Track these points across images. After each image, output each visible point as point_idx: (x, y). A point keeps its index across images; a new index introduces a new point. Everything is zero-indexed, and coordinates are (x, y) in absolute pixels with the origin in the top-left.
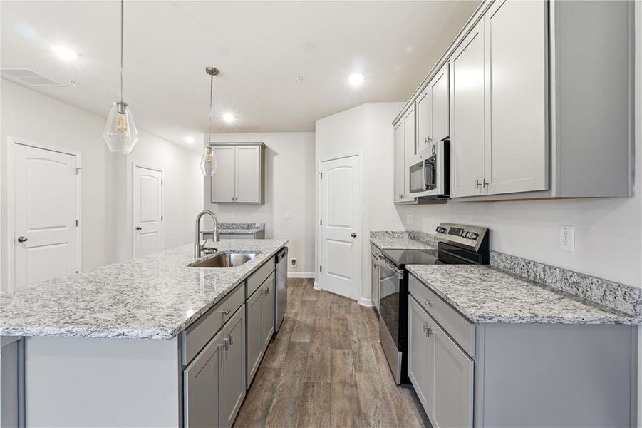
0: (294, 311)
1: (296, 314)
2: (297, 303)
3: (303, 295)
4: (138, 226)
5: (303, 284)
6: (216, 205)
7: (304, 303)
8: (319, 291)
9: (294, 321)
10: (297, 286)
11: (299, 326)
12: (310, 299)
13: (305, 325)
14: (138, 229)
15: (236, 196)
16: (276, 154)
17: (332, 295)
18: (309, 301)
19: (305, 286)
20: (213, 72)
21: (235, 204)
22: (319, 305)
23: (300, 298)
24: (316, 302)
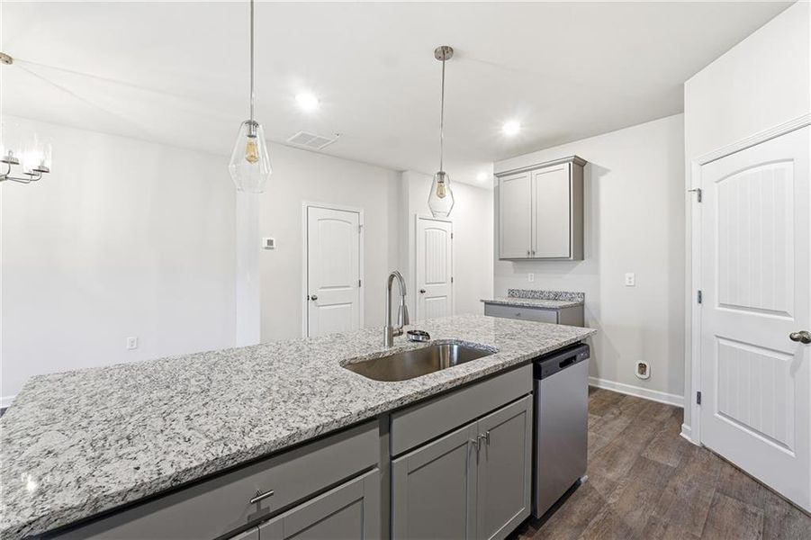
0: (610, 475)
1: (611, 487)
2: (626, 459)
3: (648, 442)
4: (423, 288)
5: (659, 418)
6: (510, 262)
7: (641, 463)
8: (692, 446)
9: (601, 502)
10: (643, 419)
11: (605, 519)
12: (661, 459)
13: (623, 524)
14: (422, 292)
15: (534, 249)
16: (605, 171)
17: (728, 470)
18: (657, 465)
19: (662, 423)
20: (445, 53)
21: (531, 261)
22: (679, 482)
23: (638, 447)
24: (675, 472)
